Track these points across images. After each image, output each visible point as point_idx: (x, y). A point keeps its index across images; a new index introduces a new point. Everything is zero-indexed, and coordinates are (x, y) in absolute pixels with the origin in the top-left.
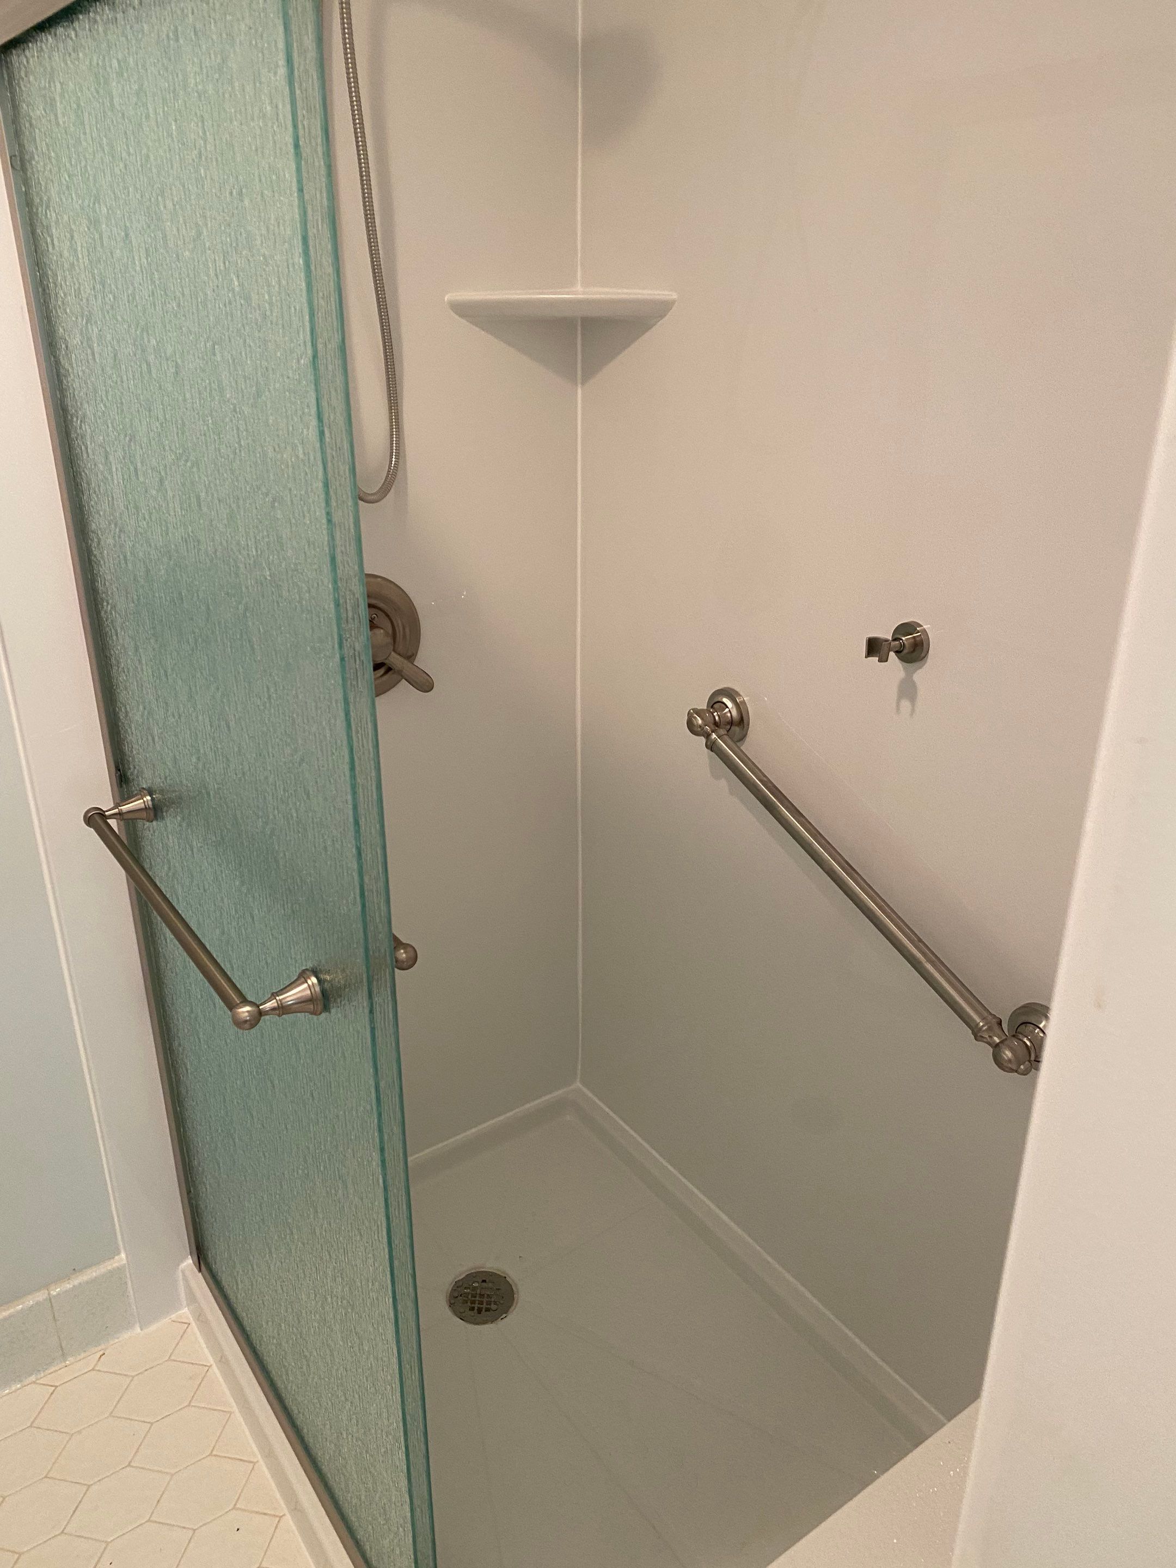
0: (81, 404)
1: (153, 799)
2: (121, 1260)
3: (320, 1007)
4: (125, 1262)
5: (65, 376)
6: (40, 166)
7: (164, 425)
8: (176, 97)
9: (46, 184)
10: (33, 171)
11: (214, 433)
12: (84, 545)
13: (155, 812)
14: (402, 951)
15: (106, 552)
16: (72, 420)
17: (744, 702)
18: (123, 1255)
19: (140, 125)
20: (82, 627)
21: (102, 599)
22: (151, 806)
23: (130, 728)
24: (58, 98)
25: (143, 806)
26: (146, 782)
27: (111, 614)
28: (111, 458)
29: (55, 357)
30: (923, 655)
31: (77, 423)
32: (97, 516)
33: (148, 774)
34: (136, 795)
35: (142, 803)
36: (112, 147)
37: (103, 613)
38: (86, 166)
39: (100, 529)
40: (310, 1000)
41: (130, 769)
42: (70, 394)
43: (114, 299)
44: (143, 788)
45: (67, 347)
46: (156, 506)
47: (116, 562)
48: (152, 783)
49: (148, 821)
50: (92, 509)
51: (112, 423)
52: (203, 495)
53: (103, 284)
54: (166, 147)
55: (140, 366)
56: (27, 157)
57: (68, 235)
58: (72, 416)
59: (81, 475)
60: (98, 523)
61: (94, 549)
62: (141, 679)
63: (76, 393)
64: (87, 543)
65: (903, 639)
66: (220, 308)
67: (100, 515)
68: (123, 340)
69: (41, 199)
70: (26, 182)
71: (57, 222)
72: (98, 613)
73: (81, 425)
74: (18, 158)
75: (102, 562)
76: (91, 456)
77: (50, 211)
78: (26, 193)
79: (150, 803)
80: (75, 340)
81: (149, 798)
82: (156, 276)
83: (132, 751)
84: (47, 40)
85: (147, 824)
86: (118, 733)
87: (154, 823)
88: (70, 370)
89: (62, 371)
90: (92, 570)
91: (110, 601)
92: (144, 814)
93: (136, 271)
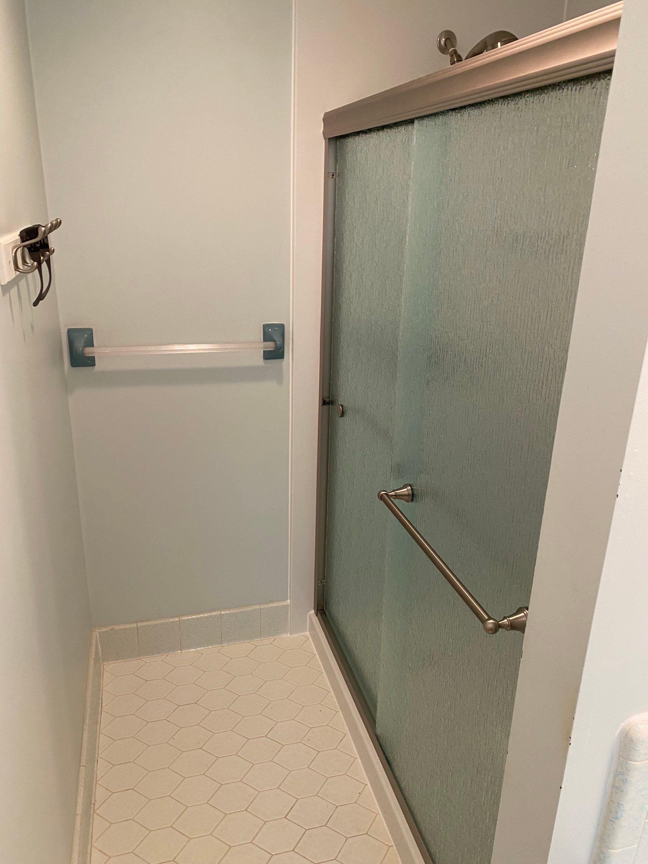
2: (288, 602)
4: (289, 603)
18: (289, 601)
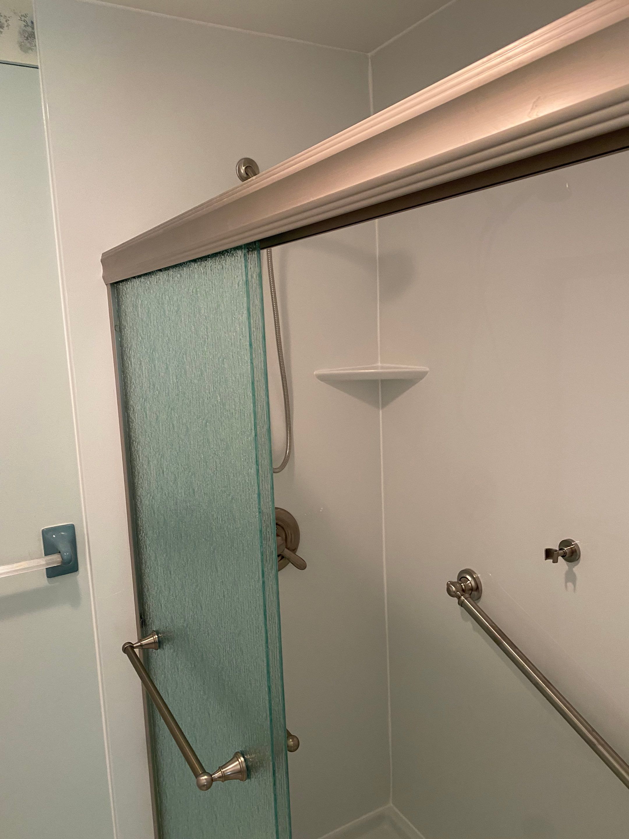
0: (138, 436)
1: (158, 637)
3: (245, 776)
5: (132, 423)
6: (128, 332)
7: (179, 454)
8: (195, 316)
9: (131, 339)
10: (125, 333)
11: (204, 462)
12: (134, 502)
13: (159, 644)
14: (291, 740)
15: (144, 507)
16: (133, 443)
17: (478, 577)
19: (177, 324)
20: (129, 542)
21: (140, 529)
22: (157, 641)
23: (149, 597)
24: (139, 306)
25: (153, 641)
26: (156, 627)
27: (144, 537)
28: (151, 463)
29: (127, 413)
30: (577, 558)
31: (135, 444)
32: (141, 489)
33: (157, 623)
34: (150, 634)
35: (152, 639)
36: (163, 330)
37: (140, 536)
38: (150, 335)
39: (143, 496)
40: (240, 772)
41: (148, 619)
42: (133, 431)
43: (159, 394)
44: (154, 631)
45: (134, 410)
46: (172, 490)
47: (149, 513)
48: (159, 629)
49: (155, 649)
50: (139, 485)
51: (153, 448)
52: (196, 489)
53: (154, 386)
54: (189, 335)
55: (169, 425)
56: (122, 327)
57: (139, 363)
58: (133, 441)
59: (135, 468)
60: (141, 492)
61: (138, 504)
62: (157, 573)
63: (136, 431)
64: (135, 501)
65: (565, 549)
66: (210, 407)
67: (143, 489)
68: (162, 412)
69: (127, 345)
70: (121, 337)
71: (134, 356)
72: (138, 536)
73: (137, 445)
74: (118, 327)
75: (142, 512)
76: (141, 461)
77: (131, 351)
78: (121, 342)
79: (157, 639)
80: (138, 408)
81: (156, 636)
82: (180, 388)
83: (149, 610)
84: (137, 282)
85: (154, 651)
86: (143, 599)
87: (159, 650)
88: (134, 420)
89: (130, 420)
90: (136, 514)
91: (145, 531)
92: (153, 646)
93: (170, 384)
